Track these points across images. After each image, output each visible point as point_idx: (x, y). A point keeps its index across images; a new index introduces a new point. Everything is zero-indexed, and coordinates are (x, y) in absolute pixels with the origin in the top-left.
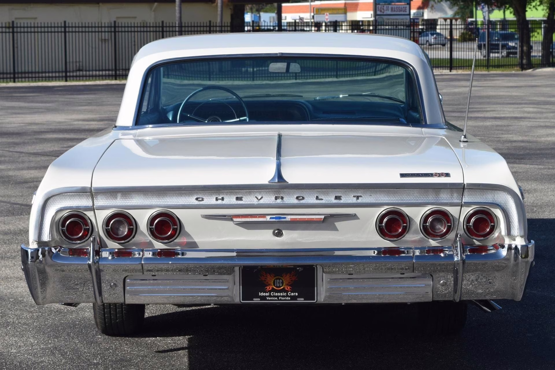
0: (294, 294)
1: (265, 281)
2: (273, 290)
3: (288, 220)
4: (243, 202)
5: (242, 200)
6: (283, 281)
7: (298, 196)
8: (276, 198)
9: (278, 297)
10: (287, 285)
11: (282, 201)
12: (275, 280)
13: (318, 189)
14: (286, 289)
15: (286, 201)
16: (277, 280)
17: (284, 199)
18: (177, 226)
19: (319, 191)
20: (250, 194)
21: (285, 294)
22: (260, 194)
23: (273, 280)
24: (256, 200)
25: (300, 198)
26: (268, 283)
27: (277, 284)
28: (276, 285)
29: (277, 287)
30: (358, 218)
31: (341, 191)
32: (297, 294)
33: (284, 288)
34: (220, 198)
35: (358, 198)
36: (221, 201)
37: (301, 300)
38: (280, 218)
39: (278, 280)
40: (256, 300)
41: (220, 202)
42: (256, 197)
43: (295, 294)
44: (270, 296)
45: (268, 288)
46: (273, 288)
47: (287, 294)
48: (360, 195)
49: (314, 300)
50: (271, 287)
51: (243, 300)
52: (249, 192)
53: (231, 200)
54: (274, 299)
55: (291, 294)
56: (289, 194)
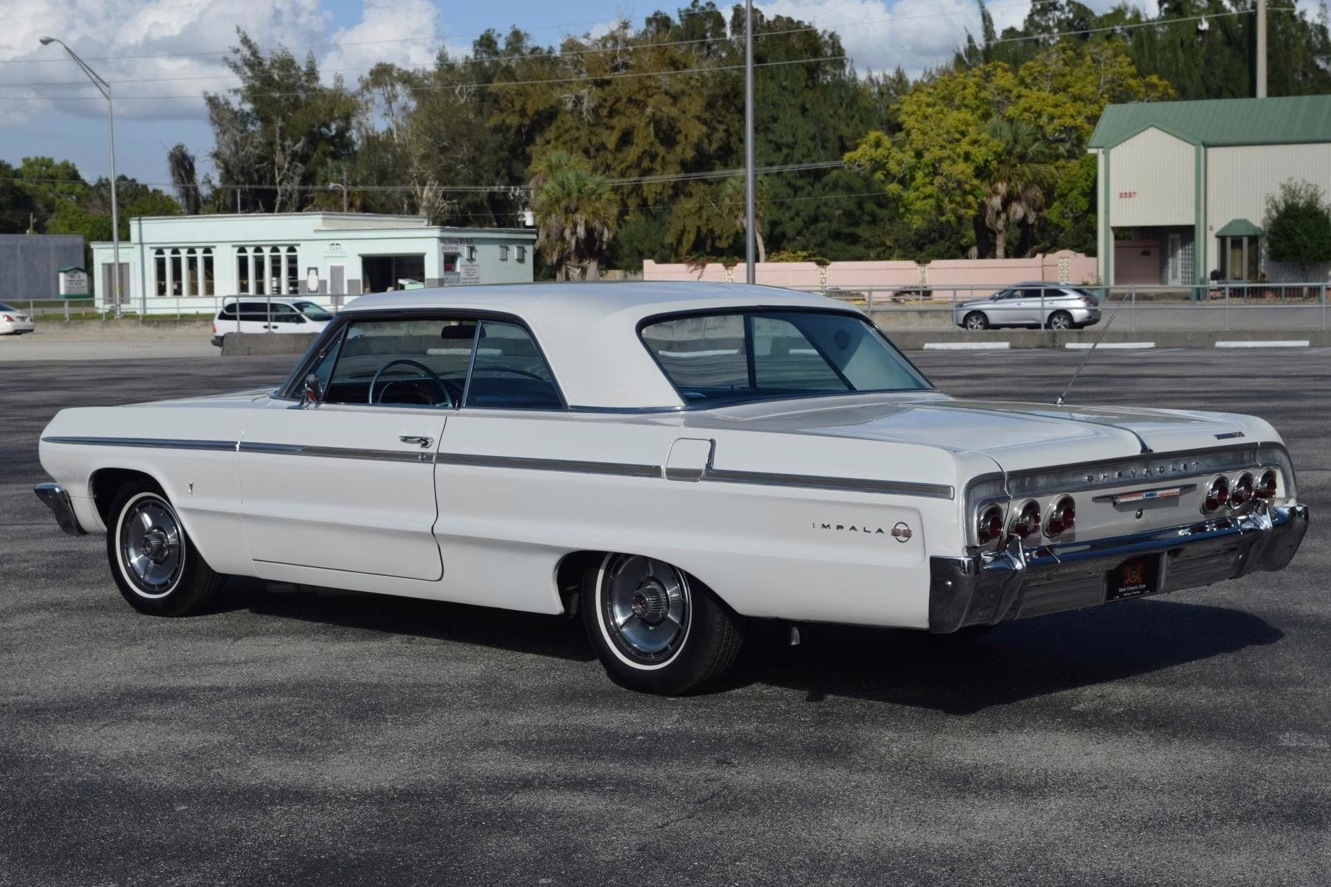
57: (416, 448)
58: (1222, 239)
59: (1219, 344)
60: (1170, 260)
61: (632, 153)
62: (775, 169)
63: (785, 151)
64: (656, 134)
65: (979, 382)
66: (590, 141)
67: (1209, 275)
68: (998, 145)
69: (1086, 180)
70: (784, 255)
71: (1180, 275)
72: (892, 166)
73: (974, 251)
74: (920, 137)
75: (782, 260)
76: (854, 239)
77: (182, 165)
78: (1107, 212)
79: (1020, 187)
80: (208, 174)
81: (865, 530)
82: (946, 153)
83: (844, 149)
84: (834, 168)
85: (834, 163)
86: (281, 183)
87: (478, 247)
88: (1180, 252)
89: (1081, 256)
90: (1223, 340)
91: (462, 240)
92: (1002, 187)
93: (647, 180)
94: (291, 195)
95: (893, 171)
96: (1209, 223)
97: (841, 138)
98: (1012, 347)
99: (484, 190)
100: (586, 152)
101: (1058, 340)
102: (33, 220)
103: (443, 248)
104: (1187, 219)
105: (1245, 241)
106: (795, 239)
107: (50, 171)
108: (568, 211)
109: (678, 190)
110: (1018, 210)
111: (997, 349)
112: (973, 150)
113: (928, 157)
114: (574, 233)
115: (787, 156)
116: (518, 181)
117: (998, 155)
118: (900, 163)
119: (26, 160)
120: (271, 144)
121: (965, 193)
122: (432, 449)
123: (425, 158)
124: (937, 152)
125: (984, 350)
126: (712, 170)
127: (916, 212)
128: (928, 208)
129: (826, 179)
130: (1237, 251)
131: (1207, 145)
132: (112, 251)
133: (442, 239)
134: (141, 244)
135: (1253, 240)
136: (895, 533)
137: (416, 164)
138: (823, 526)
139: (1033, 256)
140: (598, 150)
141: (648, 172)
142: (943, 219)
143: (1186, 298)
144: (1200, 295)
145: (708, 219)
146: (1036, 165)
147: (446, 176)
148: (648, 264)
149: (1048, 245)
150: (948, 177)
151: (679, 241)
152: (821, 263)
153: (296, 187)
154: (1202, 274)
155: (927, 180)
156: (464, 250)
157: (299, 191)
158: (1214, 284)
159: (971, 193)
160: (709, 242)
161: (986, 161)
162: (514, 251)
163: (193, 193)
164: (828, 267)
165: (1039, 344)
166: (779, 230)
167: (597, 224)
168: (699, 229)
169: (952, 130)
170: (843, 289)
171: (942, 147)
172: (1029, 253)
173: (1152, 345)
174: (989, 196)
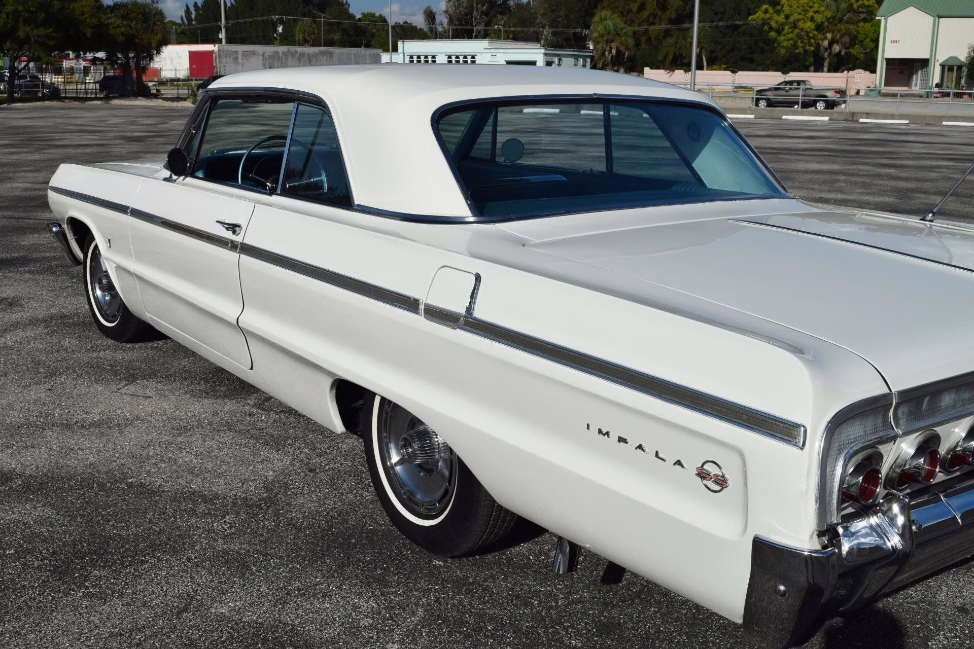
57: (228, 235)
58: (943, 66)
59: (944, 123)
60: (914, 76)
61: (645, 14)
62: (715, 24)
63: (720, 16)
64: (657, 4)
65: (812, 141)
66: (624, 8)
67: (934, 85)
68: (829, 14)
69: (874, 33)
70: (715, 67)
71: (918, 84)
72: (773, 24)
73: (812, 68)
74: (788, 8)
75: (714, 70)
76: (752, 61)
77: (430, 16)
78: (883, 50)
79: (838, 36)
80: (442, 20)
81: (657, 455)
82: (800, 17)
83: (750, 14)
84: (743, 25)
85: (744, 22)
86: (476, 25)
87: (563, 59)
88: (920, 72)
89: (868, 73)
90: (946, 121)
91: (555, 55)
92: (829, 36)
93: (652, 28)
94: (480, 32)
95: (773, 27)
96: (936, 59)
97: (749, 9)
98: (830, 120)
99: (572, 31)
100: (622, 13)
101: (855, 117)
102: (364, 42)
103: (546, 59)
104: (926, 56)
105: (955, 68)
106: (722, 59)
107: (374, 19)
108: (607, 41)
109: (667, 33)
110: (836, 48)
111: (822, 121)
112: (816, 16)
113: (792, 19)
114: (610, 52)
115: (721, 18)
116: (587, 27)
117: (828, 20)
118: (777, 22)
119: (363, 14)
120: (472, 7)
121: (810, 38)
122: (238, 239)
123: (544, 15)
124: (796, 16)
125: (815, 121)
126: (683, 23)
127: (783, 47)
128: (789, 45)
129: (740, 29)
130: (950, 73)
131: (939, 17)
132: (389, 56)
133: (545, 54)
134: (404, 53)
135: (960, 68)
136: (702, 474)
137: (539, 17)
138: (600, 431)
139: (843, 72)
140: (628, 13)
141: (653, 24)
142: (797, 51)
143: (921, 96)
144: (928, 95)
145: (680, 48)
146: (848, 25)
147: (553, 24)
148: (647, 69)
149: (851, 66)
150: (802, 30)
151: (665, 58)
152: (734, 72)
153: (483, 28)
154: (930, 85)
155: (790, 30)
156: (556, 60)
157: (484, 30)
158: (936, 90)
159: (813, 38)
160: (679, 59)
161: (822, 22)
162: (581, 61)
163: (434, 30)
164: (737, 74)
165: (844, 118)
166: (714, 54)
167: (622, 48)
168: (675, 52)
169: (805, 5)
170: (743, 85)
171: (800, 14)
172: (840, 70)
173: (907, 122)
174: (823, 40)
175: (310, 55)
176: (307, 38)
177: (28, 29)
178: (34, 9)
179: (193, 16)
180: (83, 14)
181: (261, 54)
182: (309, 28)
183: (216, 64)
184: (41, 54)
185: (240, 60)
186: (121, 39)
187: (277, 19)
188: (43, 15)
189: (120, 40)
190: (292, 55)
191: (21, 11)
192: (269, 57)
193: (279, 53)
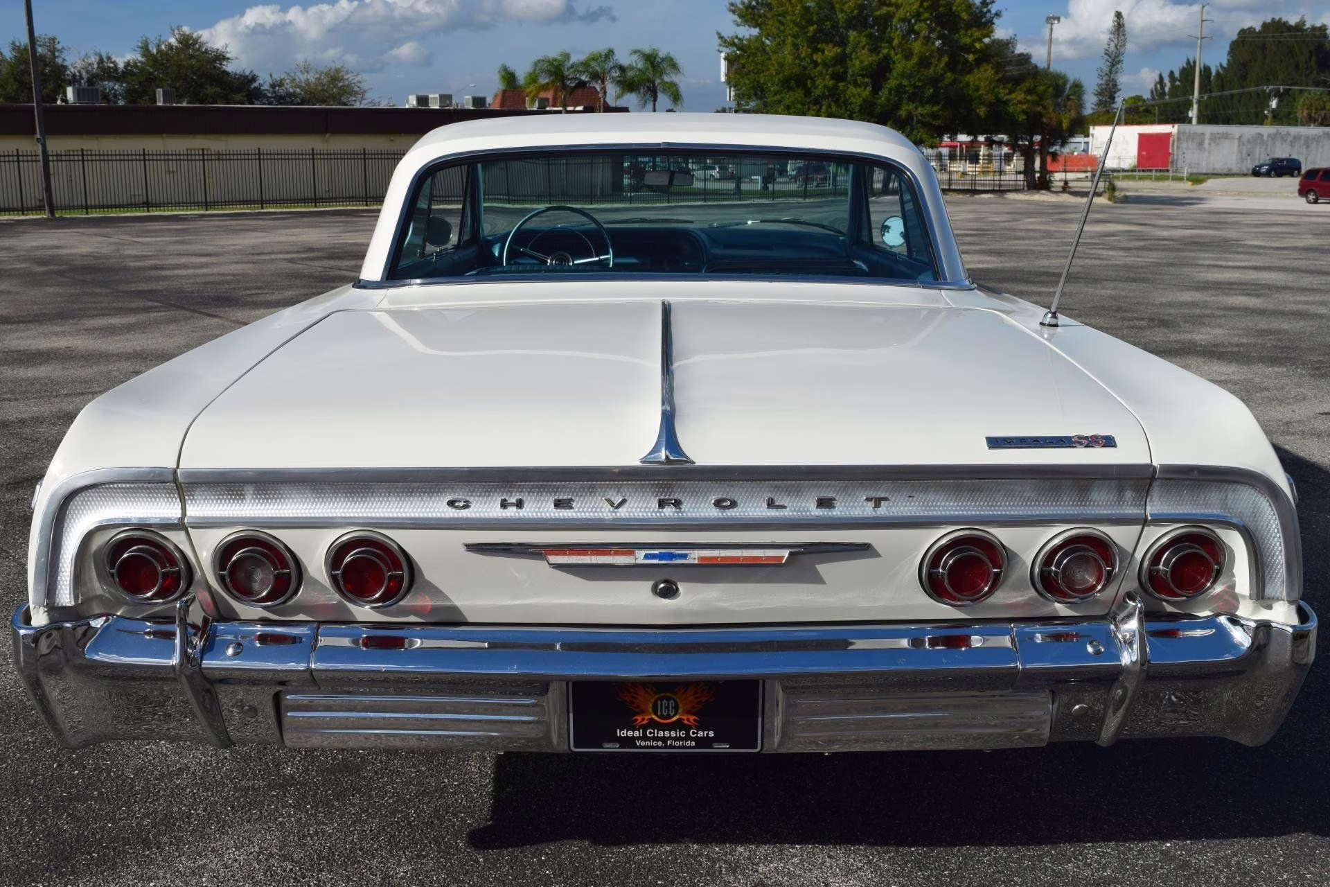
0: (706, 732)
1: (633, 703)
2: (652, 724)
3: (692, 562)
4: (574, 514)
5: (571, 508)
6: (676, 703)
7: (720, 496)
8: (662, 504)
9: (664, 739)
10: (688, 712)
11: (678, 513)
12: (656, 701)
13: (775, 480)
14: (686, 722)
15: (689, 511)
16: (662, 701)
17: (683, 506)
18: (402, 570)
19: (776, 487)
20: (591, 493)
21: (682, 734)
22: (618, 492)
23: (653, 700)
24: (607, 507)
25: (725, 504)
26: (638, 707)
27: (661, 711)
28: (659, 713)
29: (661, 717)
30: (876, 554)
31: (834, 486)
32: (711, 734)
33: (679, 720)
34: (513, 500)
35: (878, 502)
36: (514, 509)
37: (723, 748)
38: (672, 556)
39: (665, 701)
40: (610, 748)
41: (512, 512)
42: (608, 500)
43: (708, 734)
44: (645, 738)
45: (639, 718)
46: (652, 720)
47: (688, 734)
48: (883, 495)
49: (756, 748)
50: (647, 717)
51: (575, 746)
52: (591, 486)
53: (540, 507)
54: (654, 743)
55: (697, 733)
56: (695, 493)
175: (1308, 138)
176: (1313, 115)
177: (911, 106)
178: (920, 84)
179: (1167, 89)
180: (977, 89)
181: (1237, 136)
182: (1317, 103)
183: (1173, 150)
184: (924, 136)
185: (1206, 145)
186: (1022, 118)
187: (1271, 91)
188: (931, 90)
189: (1020, 119)
190: (1282, 138)
191: (905, 86)
192: (1249, 141)
193: (1262, 136)
